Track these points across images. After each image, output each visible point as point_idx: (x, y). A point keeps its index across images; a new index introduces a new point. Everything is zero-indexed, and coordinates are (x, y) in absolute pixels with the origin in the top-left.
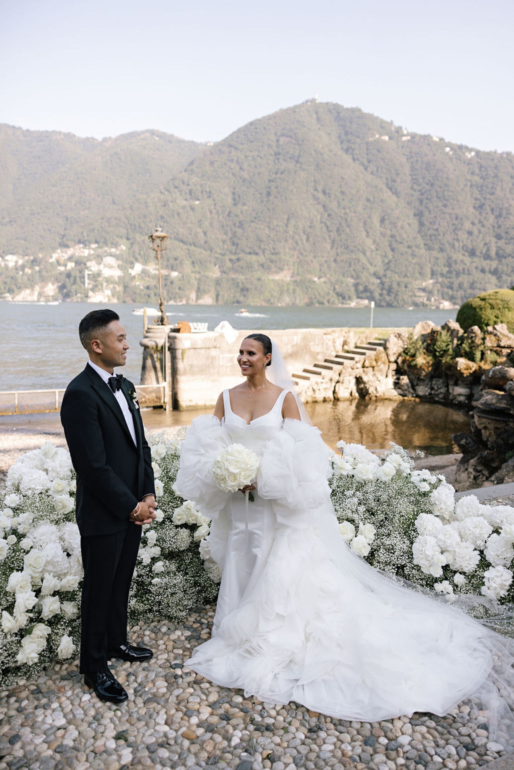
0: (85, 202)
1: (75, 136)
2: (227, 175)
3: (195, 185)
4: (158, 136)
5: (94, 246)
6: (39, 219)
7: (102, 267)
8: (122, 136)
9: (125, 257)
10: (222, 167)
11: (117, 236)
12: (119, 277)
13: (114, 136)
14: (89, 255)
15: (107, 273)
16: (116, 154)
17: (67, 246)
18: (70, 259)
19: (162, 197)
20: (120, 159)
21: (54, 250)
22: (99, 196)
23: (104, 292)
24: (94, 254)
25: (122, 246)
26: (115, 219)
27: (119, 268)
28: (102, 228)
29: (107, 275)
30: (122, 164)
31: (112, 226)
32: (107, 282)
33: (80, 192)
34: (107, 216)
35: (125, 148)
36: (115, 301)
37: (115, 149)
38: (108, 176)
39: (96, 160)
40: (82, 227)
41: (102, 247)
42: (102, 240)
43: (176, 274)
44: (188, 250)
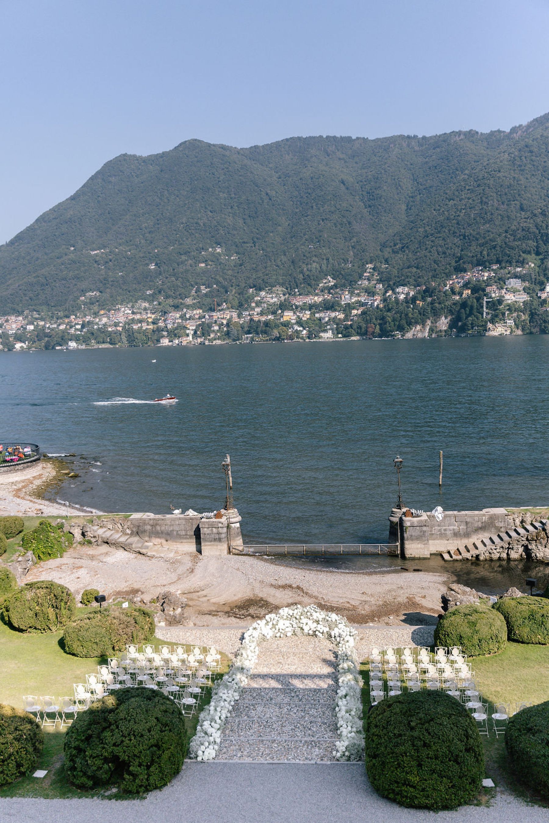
0: (486, 214)
1: (477, 133)
5: (496, 266)
6: (432, 241)
7: (504, 291)
8: (536, 120)
9: (533, 276)
11: (525, 252)
12: (525, 303)
13: (524, 123)
14: (489, 278)
15: (510, 298)
16: (527, 146)
17: (465, 271)
18: (466, 285)
20: (531, 152)
21: (448, 276)
22: (503, 203)
23: (506, 323)
24: (495, 277)
25: (530, 263)
26: (523, 230)
27: (525, 292)
28: (505, 243)
29: (509, 302)
30: (533, 158)
31: (519, 239)
32: (509, 310)
33: (481, 202)
34: (513, 227)
35: (539, 136)
36: (519, 332)
37: (527, 140)
38: (516, 176)
39: (501, 159)
40: (481, 245)
41: (505, 268)
42: (506, 258)
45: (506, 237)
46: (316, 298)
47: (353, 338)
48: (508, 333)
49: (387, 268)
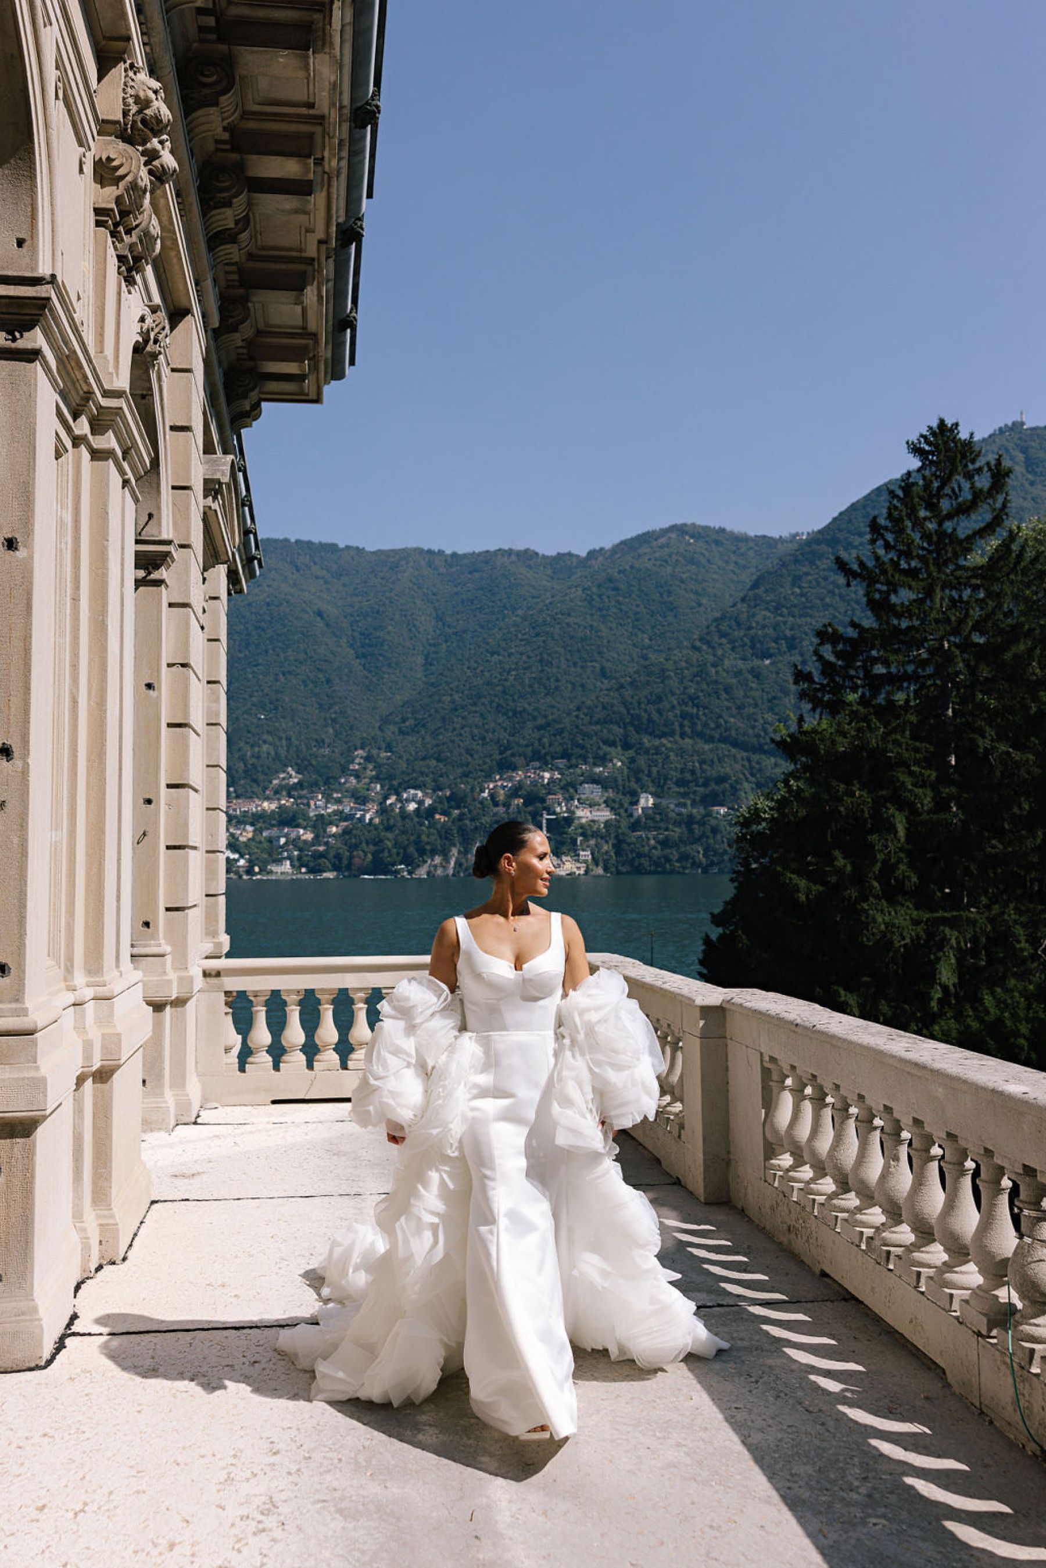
0: (548, 679)
1: (537, 554)
2: (828, 600)
3: (764, 627)
4: (692, 537)
5: (561, 763)
6: (464, 718)
7: (574, 803)
8: (624, 543)
9: (620, 782)
10: (818, 584)
11: (606, 742)
12: (607, 823)
13: (608, 545)
14: (551, 781)
15: (584, 815)
16: (610, 580)
17: (515, 769)
18: (515, 792)
19: (695, 656)
20: (616, 589)
21: (489, 777)
22: (575, 665)
23: (578, 855)
24: (560, 780)
25: (615, 761)
26: (604, 708)
27: (607, 806)
28: (577, 727)
29: (584, 821)
30: (621, 599)
31: (597, 723)
32: (583, 834)
33: (541, 661)
34: (589, 702)
35: (627, 567)
36: (600, 871)
37: (610, 571)
38: (595, 624)
39: (572, 596)
40: (540, 728)
41: (577, 766)
42: (578, 751)
43: (723, 811)
44: (749, 760)
45: (577, 717)
46: (266, 804)
47: (325, 875)
48: (582, 872)
49: (389, 758)
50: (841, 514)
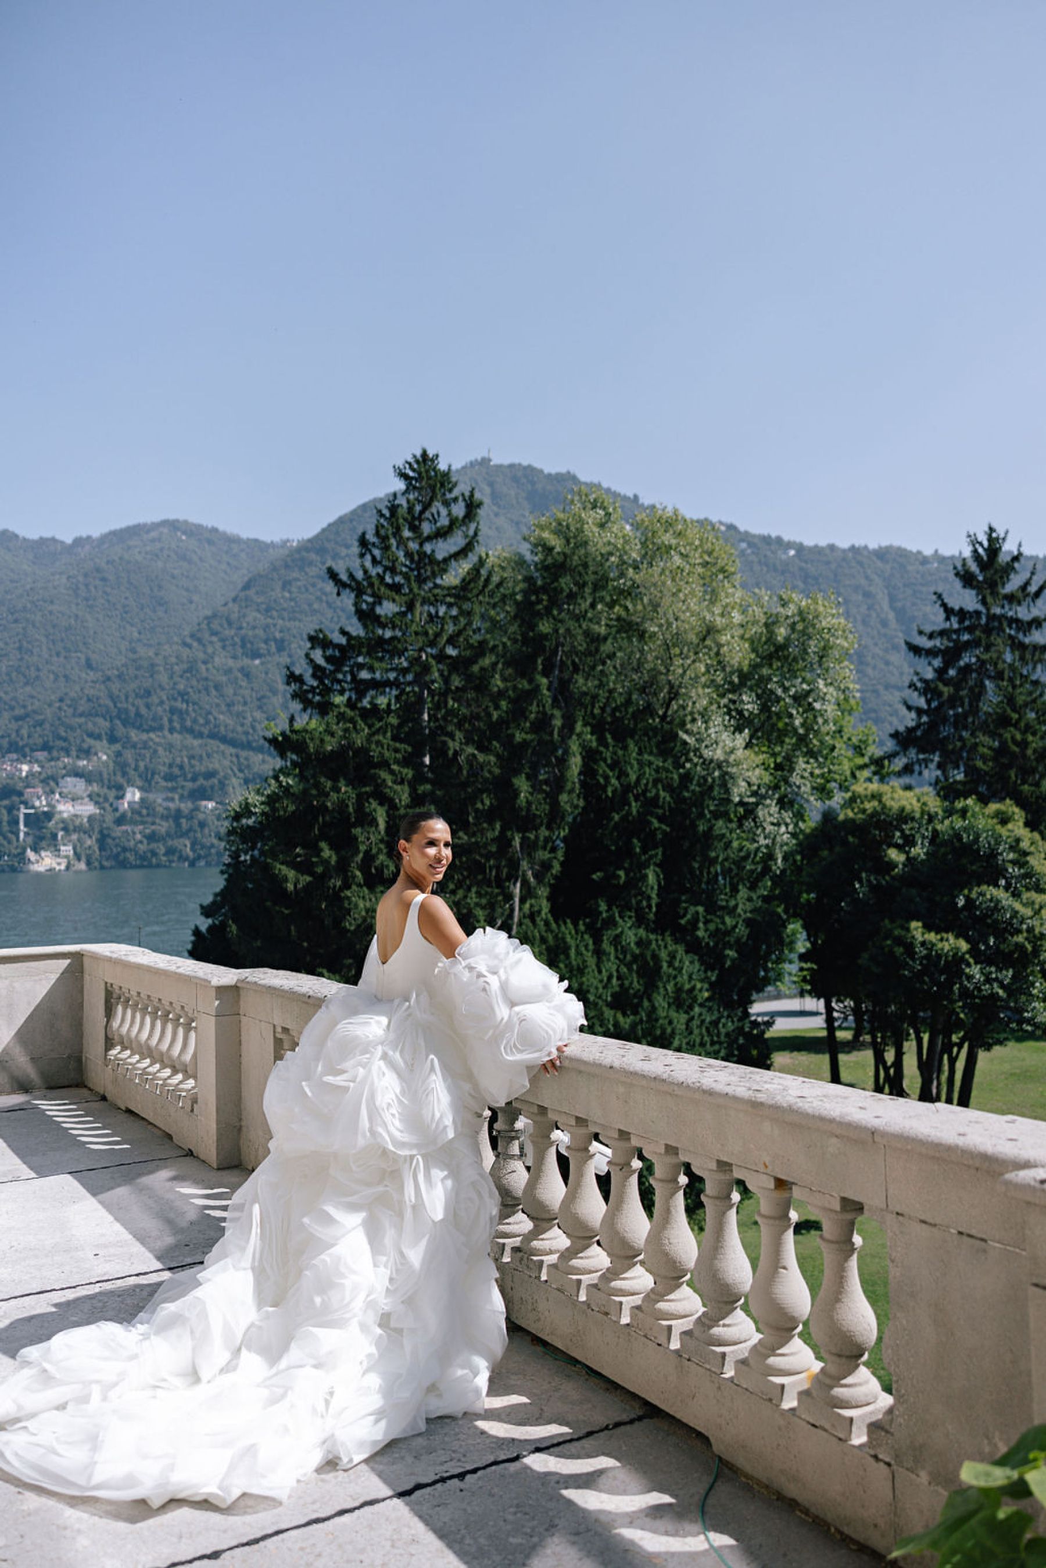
0: (28, 667)
1: (17, 536)
2: (316, 606)
3: (254, 628)
4: (184, 533)
5: (41, 755)
7: (55, 797)
8: (113, 533)
9: (105, 776)
10: (307, 590)
11: (91, 735)
12: (91, 818)
13: (96, 534)
14: (30, 774)
15: (65, 809)
16: (98, 570)
19: (185, 652)
20: (103, 579)
22: (58, 654)
23: (59, 850)
24: (40, 773)
25: (100, 754)
26: (89, 700)
27: (91, 799)
28: (59, 719)
29: (65, 815)
30: (108, 590)
31: (81, 715)
32: (65, 829)
33: (20, 649)
34: (72, 694)
35: (116, 558)
36: (82, 866)
37: (97, 560)
38: (80, 614)
39: (56, 583)
40: (18, 719)
41: (58, 759)
42: (60, 743)
43: (211, 805)
44: (237, 756)
45: (60, 708)
48: (63, 867)
50: (330, 525)
